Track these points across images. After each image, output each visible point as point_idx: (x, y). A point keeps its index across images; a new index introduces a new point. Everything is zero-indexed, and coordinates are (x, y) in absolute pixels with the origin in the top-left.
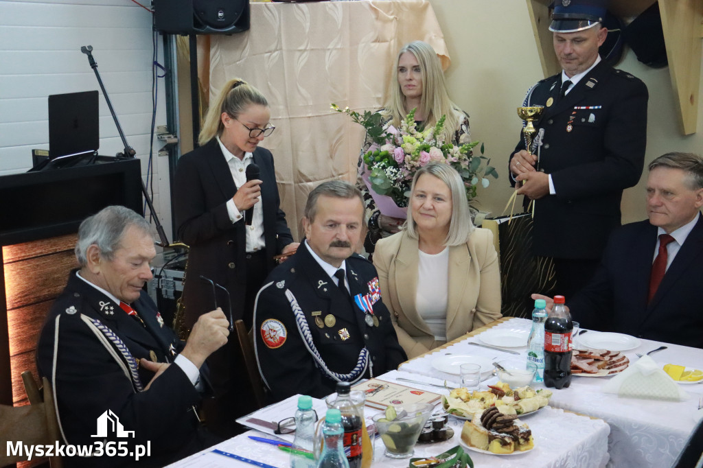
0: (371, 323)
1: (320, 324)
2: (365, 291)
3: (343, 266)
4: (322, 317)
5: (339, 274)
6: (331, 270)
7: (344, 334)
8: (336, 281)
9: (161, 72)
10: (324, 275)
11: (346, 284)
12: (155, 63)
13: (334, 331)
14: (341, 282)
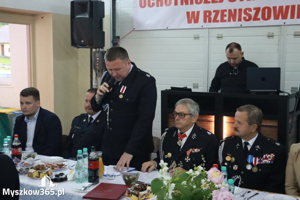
0: (249, 168)
1: (229, 158)
2: (258, 155)
4: (231, 157)
6: (243, 141)
7: (236, 167)
11: (249, 148)
13: (232, 164)
14: (246, 147)
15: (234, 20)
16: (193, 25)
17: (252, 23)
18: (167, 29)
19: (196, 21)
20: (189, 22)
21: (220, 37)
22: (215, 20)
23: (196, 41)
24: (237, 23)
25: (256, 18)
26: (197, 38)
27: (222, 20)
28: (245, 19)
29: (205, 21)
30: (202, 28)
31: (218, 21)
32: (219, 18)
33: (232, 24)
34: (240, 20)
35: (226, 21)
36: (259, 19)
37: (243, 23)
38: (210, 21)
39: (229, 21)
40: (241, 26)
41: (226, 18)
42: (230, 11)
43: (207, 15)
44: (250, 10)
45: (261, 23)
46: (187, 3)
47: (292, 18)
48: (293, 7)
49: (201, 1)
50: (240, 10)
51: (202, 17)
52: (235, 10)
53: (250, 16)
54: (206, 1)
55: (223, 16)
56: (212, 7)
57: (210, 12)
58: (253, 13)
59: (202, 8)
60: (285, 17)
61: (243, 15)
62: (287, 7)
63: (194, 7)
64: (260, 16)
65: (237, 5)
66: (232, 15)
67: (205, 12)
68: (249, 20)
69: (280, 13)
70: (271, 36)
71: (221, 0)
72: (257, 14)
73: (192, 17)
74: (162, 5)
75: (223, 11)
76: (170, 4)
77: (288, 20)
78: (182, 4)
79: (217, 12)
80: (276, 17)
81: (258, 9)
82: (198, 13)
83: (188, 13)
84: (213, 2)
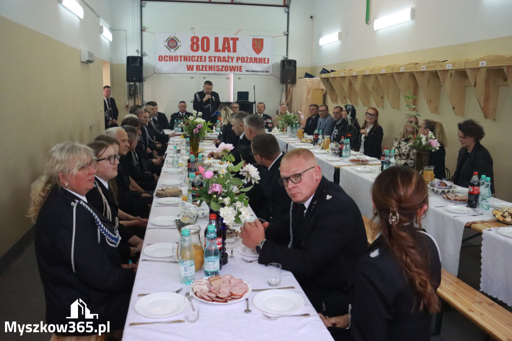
9: (283, 91)
12: (282, 89)
15: (212, 70)
16: (190, 72)
17: (220, 72)
18: (176, 73)
19: (192, 70)
20: (188, 70)
21: (204, 78)
22: (202, 70)
23: (192, 80)
24: (213, 72)
25: (222, 70)
26: (192, 78)
27: (206, 70)
28: (217, 70)
29: (197, 70)
30: (195, 73)
32: (204, 69)
33: (210, 72)
34: (214, 70)
37: (216, 72)
38: (199, 70)
39: (209, 70)
40: (215, 74)
41: (208, 69)
42: (209, 66)
43: (198, 67)
44: (219, 66)
45: (224, 72)
46: (187, 61)
47: (237, 71)
48: (238, 67)
49: (195, 60)
50: (214, 66)
51: (195, 68)
52: (212, 66)
53: (219, 69)
54: (197, 61)
55: (206, 68)
56: (200, 64)
57: (199, 66)
58: (220, 68)
59: (195, 64)
60: (234, 71)
61: (216, 69)
62: (235, 66)
63: (191, 63)
64: (224, 69)
65: (213, 64)
66: (211, 68)
67: (197, 66)
68: (219, 70)
69: (233, 69)
70: (228, 78)
71: (205, 61)
72: (222, 68)
73: (190, 68)
74: (172, 61)
75: (206, 66)
76: (177, 60)
77: (236, 72)
78: (184, 61)
79: (203, 66)
80: (231, 70)
81: (223, 66)
82: (193, 66)
83: (187, 66)
84: (201, 61)
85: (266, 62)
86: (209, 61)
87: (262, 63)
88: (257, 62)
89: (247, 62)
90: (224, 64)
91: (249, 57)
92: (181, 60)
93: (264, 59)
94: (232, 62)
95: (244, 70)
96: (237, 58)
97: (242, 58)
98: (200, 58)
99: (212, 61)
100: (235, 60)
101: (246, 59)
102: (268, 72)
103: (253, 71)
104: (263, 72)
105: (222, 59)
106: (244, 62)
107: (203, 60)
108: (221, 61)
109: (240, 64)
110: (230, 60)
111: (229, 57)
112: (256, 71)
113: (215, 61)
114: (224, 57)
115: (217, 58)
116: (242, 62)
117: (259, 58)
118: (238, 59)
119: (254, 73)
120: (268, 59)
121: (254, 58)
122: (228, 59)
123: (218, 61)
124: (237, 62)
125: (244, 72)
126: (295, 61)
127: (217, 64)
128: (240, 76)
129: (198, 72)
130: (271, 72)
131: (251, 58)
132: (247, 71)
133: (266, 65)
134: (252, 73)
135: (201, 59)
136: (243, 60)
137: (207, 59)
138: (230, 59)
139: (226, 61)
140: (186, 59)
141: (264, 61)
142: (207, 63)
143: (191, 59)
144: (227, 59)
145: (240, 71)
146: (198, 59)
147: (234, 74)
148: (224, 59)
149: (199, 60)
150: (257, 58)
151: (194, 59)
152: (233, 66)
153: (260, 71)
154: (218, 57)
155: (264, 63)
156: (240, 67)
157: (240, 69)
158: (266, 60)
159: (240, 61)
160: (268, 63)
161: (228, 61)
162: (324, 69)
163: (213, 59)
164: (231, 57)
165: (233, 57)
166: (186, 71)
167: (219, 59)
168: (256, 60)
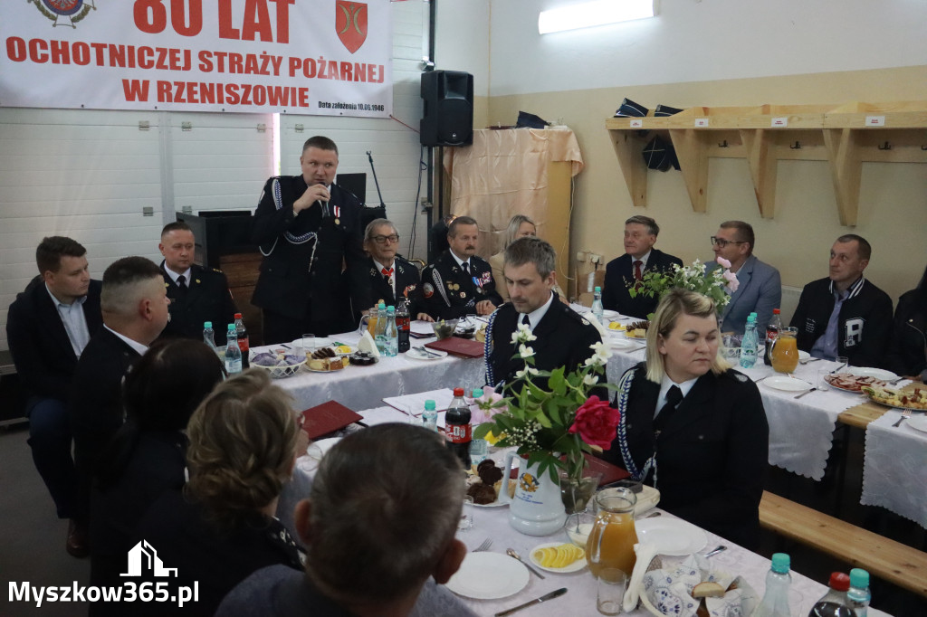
0: (480, 292)
1: (450, 287)
2: (479, 276)
3: (468, 261)
4: (453, 284)
5: (465, 265)
6: (460, 262)
7: (463, 295)
8: (463, 268)
9: (424, 167)
10: (456, 264)
11: (468, 269)
12: (422, 162)
13: (457, 293)
14: (466, 269)
15: (212, 101)
16: (136, 104)
17: (240, 108)
18: (83, 108)
19: (144, 98)
20: (130, 97)
21: (187, 127)
22: (178, 99)
23: (144, 133)
24: (216, 107)
25: (245, 101)
26: (144, 127)
27: (191, 100)
28: (229, 100)
29: (161, 99)
30: (156, 111)
31: (184, 101)
32: (185, 95)
33: (207, 107)
34: (221, 101)
35: (196, 101)
36: (250, 103)
37: (227, 107)
38: (169, 100)
39: (203, 101)
40: (223, 113)
41: (198, 96)
42: (203, 85)
43: (163, 88)
44: (236, 87)
45: (253, 108)
46: (122, 64)
47: (294, 104)
48: (294, 90)
49: (151, 64)
50: (220, 86)
51: (153, 91)
52: (212, 85)
53: (237, 97)
54: (160, 66)
55: (191, 93)
56: (171, 76)
57: (168, 84)
58: (241, 92)
59: (153, 76)
60: (284, 103)
61: (226, 95)
62: (286, 89)
63: (137, 74)
64: (251, 98)
65: (214, 77)
66: (208, 93)
67: (160, 84)
68: (236, 102)
69: (278, 96)
70: (262, 129)
71: (187, 67)
72: (246, 94)
73: (135, 91)
74: (66, 61)
75: (191, 85)
76: (87, 61)
77: (290, 109)
78: (112, 64)
79: (181, 85)
80: (273, 102)
81: (247, 88)
82: (146, 83)
83: (125, 82)
84: (174, 67)
85: (376, 77)
86: (202, 67)
87: (363, 80)
88: (350, 79)
89: (321, 76)
90: (253, 79)
91: (327, 59)
92: (100, 62)
93: (371, 67)
94: (277, 73)
95: (312, 100)
96: (292, 60)
97: (307, 61)
98: (169, 58)
99: (210, 68)
100: (284, 67)
101: (318, 66)
102: (381, 108)
103: (339, 106)
104: (367, 108)
105: (244, 63)
106: (313, 76)
107: (181, 63)
108: (240, 71)
109: (300, 80)
110: (270, 68)
111: (265, 58)
112: (351, 107)
113: (221, 69)
114: (251, 57)
115: (226, 60)
116: (306, 73)
117: (357, 65)
118: (294, 64)
119: (344, 111)
120: (381, 68)
121: (343, 64)
122: (265, 64)
123: (232, 71)
124: (292, 74)
125: (313, 108)
126: (470, 78)
127: (227, 78)
128: (299, 121)
129: (165, 106)
130: (389, 110)
131: (333, 64)
132: (321, 105)
133: (375, 88)
134: (338, 111)
135: (174, 60)
136: (310, 68)
137: (195, 61)
138: (270, 62)
139: (256, 72)
140: (119, 56)
141: (371, 73)
142: (195, 75)
143: (136, 56)
144: (260, 62)
145: (304, 105)
146: (162, 59)
147: (284, 114)
148: (251, 65)
149: (167, 62)
150: (350, 65)
151: (147, 58)
152: (278, 89)
153: (361, 106)
154: (232, 56)
155: (371, 80)
156: (303, 90)
157: (303, 97)
158: (376, 70)
159: (299, 72)
160: (381, 80)
161: (264, 72)
162: (628, 102)
163: (214, 60)
164: (273, 58)
165: (280, 59)
166: (120, 101)
167: (235, 62)
168: (346, 71)
